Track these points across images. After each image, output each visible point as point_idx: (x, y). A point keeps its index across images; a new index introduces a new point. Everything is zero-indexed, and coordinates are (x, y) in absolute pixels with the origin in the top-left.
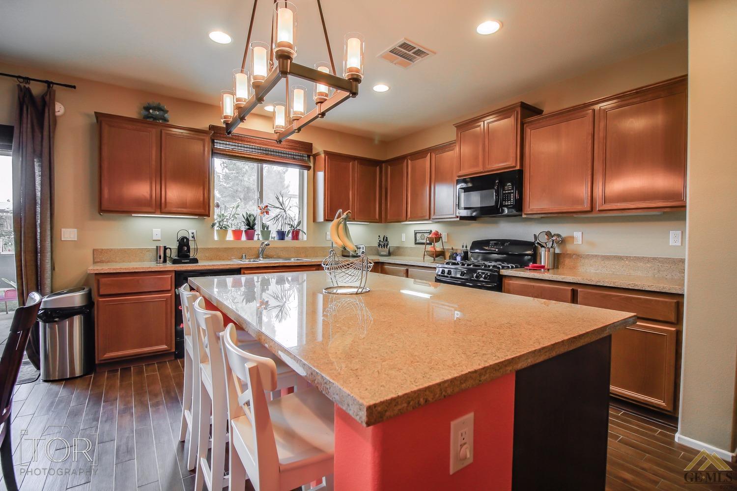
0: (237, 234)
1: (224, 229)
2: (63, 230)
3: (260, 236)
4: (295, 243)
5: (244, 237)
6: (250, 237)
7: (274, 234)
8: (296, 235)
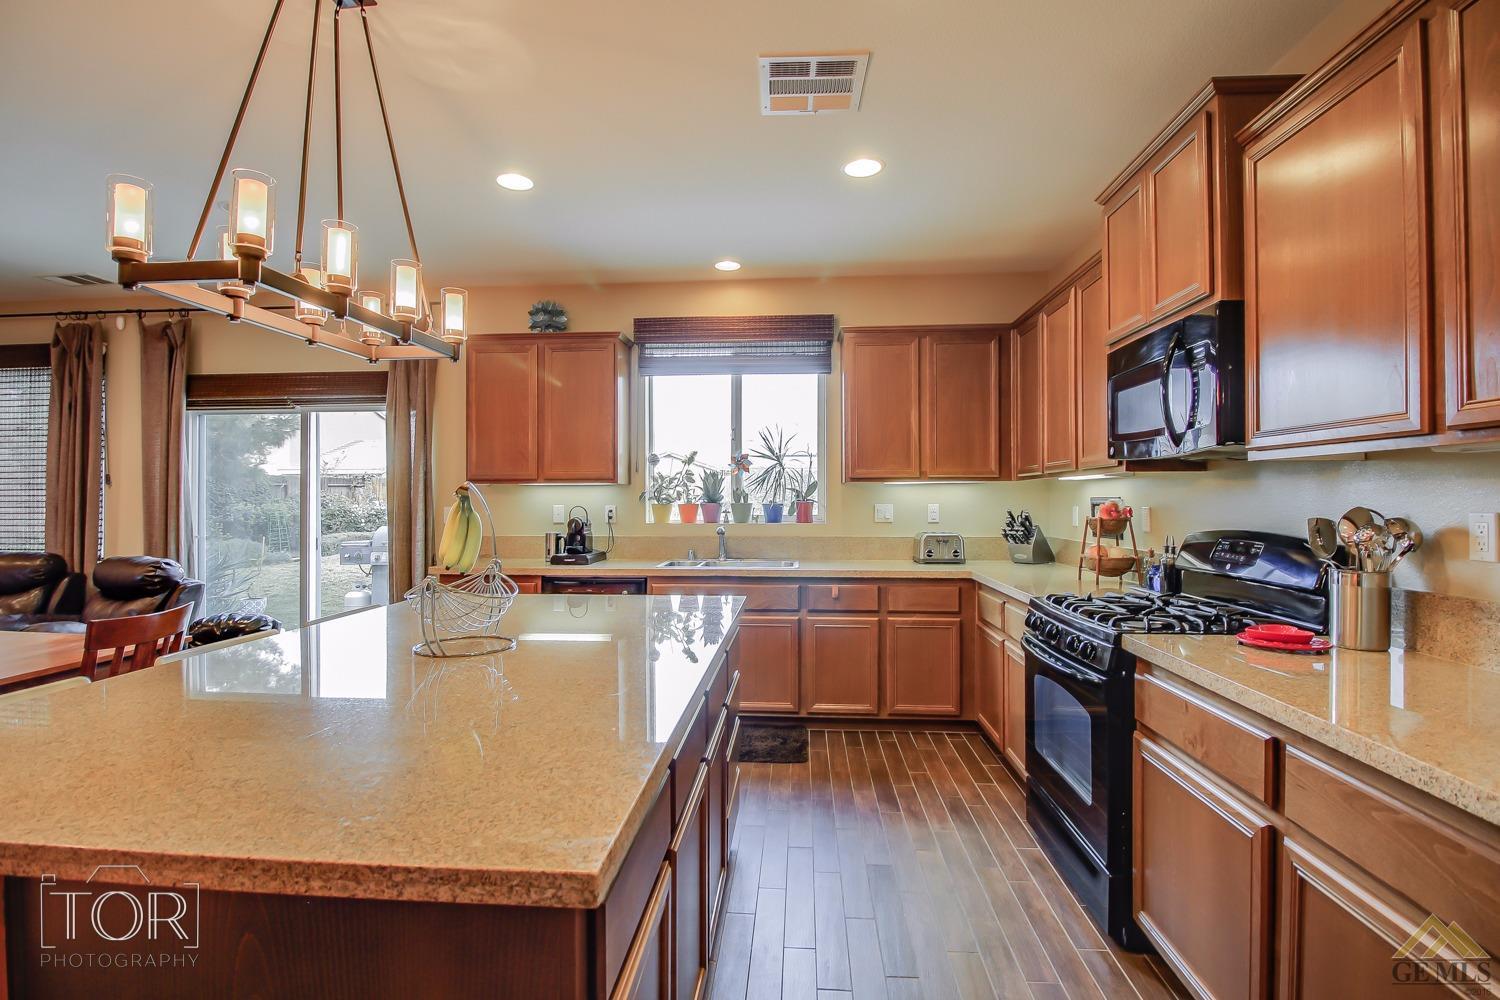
0: (688, 511)
1: (663, 504)
2: (445, 508)
3: (731, 518)
4: (804, 529)
5: (700, 517)
6: (711, 518)
7: (758, 510)
8: (803, 512)
